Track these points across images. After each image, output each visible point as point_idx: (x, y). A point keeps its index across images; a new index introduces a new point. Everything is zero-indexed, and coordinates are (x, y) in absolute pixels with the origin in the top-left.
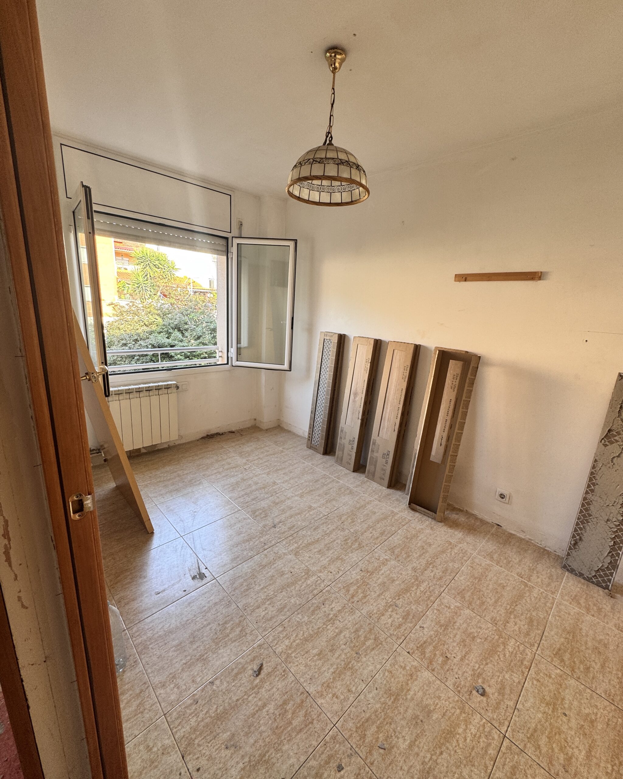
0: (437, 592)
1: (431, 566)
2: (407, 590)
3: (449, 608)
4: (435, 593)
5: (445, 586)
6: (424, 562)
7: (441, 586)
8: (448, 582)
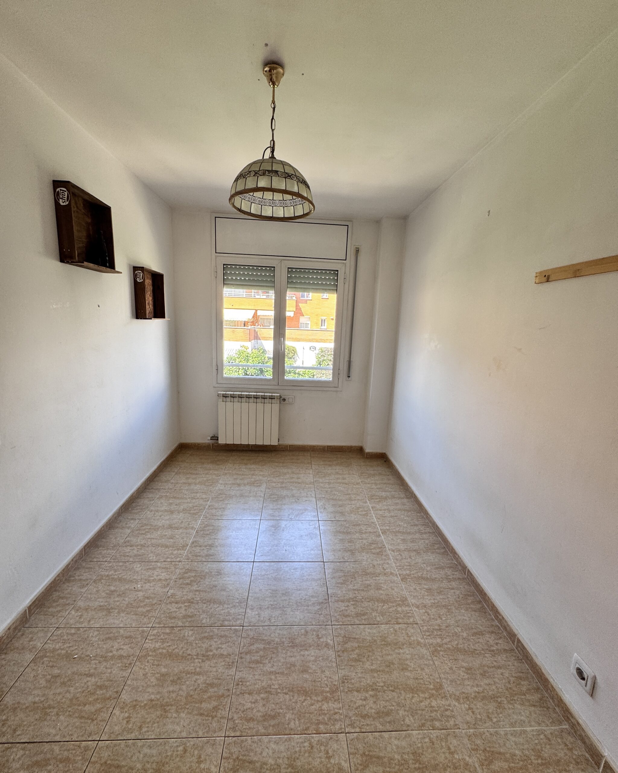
0: (337, 726)
1: (371, 693)
2: (305, 693)
3: (329, 758)
4: (333, 725)
5: (358, 730)
6: (369, 680)
7: (352, 725)
8: (368, 729)
